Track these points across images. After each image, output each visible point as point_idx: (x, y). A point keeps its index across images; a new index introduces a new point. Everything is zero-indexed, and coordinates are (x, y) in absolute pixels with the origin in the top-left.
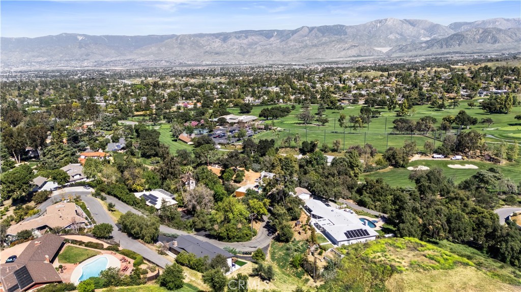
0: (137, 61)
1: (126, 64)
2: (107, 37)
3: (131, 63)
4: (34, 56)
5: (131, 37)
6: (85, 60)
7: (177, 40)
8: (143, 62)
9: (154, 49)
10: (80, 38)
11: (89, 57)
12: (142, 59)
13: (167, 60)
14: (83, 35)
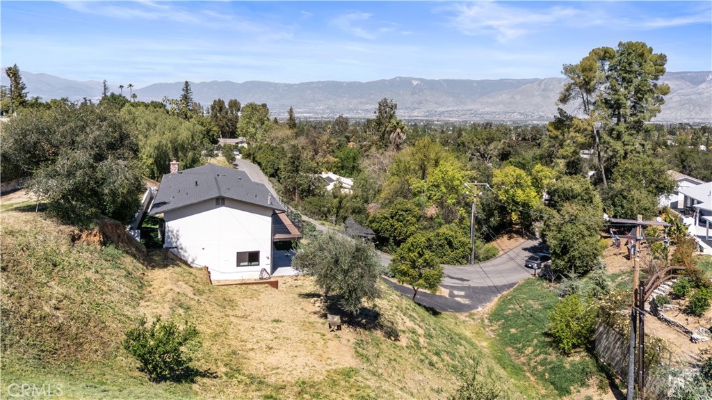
0: (479, 112)
1: (464, 115)
2: (447, 81)
3: (471, 114)
4: (361, 103)
5: (478, 82)
6: (416, 109)
7: (539, 84)
8: (488, 114)
9: (505, 97)
10: (415, 83)
11: (422, 105)
12: (487, 109)
13: (522, 111)
14: (419, 79)
